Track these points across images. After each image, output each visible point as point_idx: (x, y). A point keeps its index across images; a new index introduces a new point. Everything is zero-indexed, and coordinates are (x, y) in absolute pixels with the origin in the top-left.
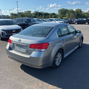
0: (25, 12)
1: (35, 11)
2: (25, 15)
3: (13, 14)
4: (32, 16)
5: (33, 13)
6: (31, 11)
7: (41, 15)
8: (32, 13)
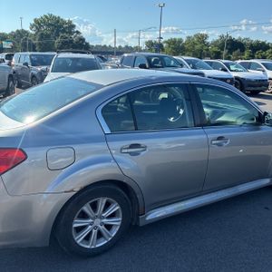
0: (189, 37)
1: (222, 37)
2: (186, 46)
3: (152, 44)
4: (207, 50)
5: (215, 43)
6: (206, 37)
7: (239, 50)
8: (209, 40)
